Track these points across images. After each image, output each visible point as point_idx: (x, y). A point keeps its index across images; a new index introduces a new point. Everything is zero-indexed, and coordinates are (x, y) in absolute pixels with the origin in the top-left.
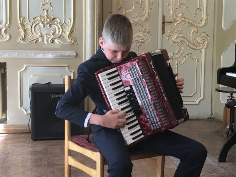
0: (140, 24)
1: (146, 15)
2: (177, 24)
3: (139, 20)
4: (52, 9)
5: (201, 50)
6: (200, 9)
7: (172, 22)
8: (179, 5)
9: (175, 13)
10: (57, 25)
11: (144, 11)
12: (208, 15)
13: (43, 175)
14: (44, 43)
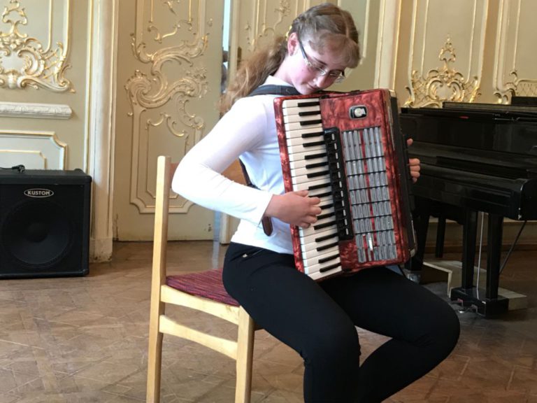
3: (187, 53)
4: (26, 21)
8: (266, 31)
10: (33, 52)
11: (197, 37)
13: (36, 346)
14: (8, 87)
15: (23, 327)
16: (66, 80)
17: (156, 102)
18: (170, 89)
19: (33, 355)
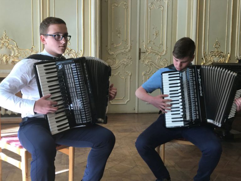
0: (125, 54)
1: (129, 48)
2: (148, 54)
3: (125, 51)
4: (70, 44)
6: (162, 44)
7: (145, 52)
8: (149, 42)
9: (147, 47)
10: (73, 54)
11: (128, 46)
12: (167, 48)
17: (115, 68)
18: (119, 63)
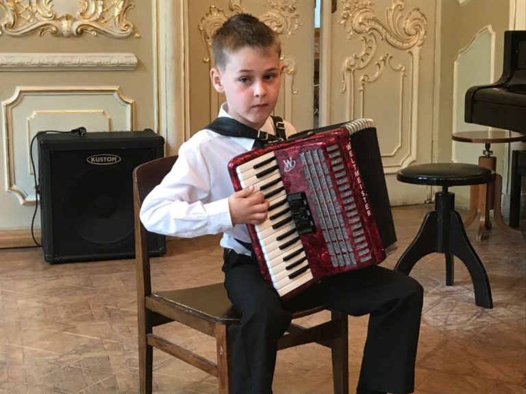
5: (412, 50)
13: (107, 338)
14: (63, 35)
15: (91, 317)
16: (129, 23)
19: (105, 350)
